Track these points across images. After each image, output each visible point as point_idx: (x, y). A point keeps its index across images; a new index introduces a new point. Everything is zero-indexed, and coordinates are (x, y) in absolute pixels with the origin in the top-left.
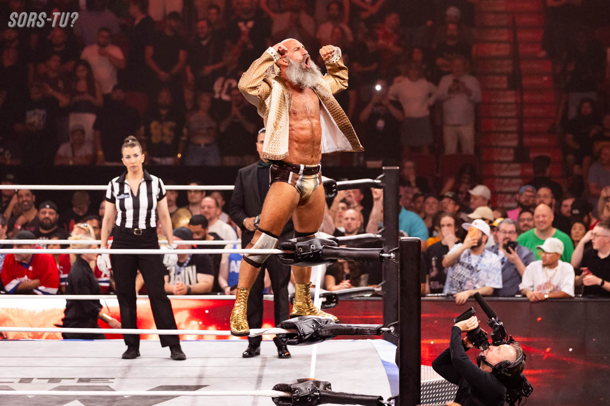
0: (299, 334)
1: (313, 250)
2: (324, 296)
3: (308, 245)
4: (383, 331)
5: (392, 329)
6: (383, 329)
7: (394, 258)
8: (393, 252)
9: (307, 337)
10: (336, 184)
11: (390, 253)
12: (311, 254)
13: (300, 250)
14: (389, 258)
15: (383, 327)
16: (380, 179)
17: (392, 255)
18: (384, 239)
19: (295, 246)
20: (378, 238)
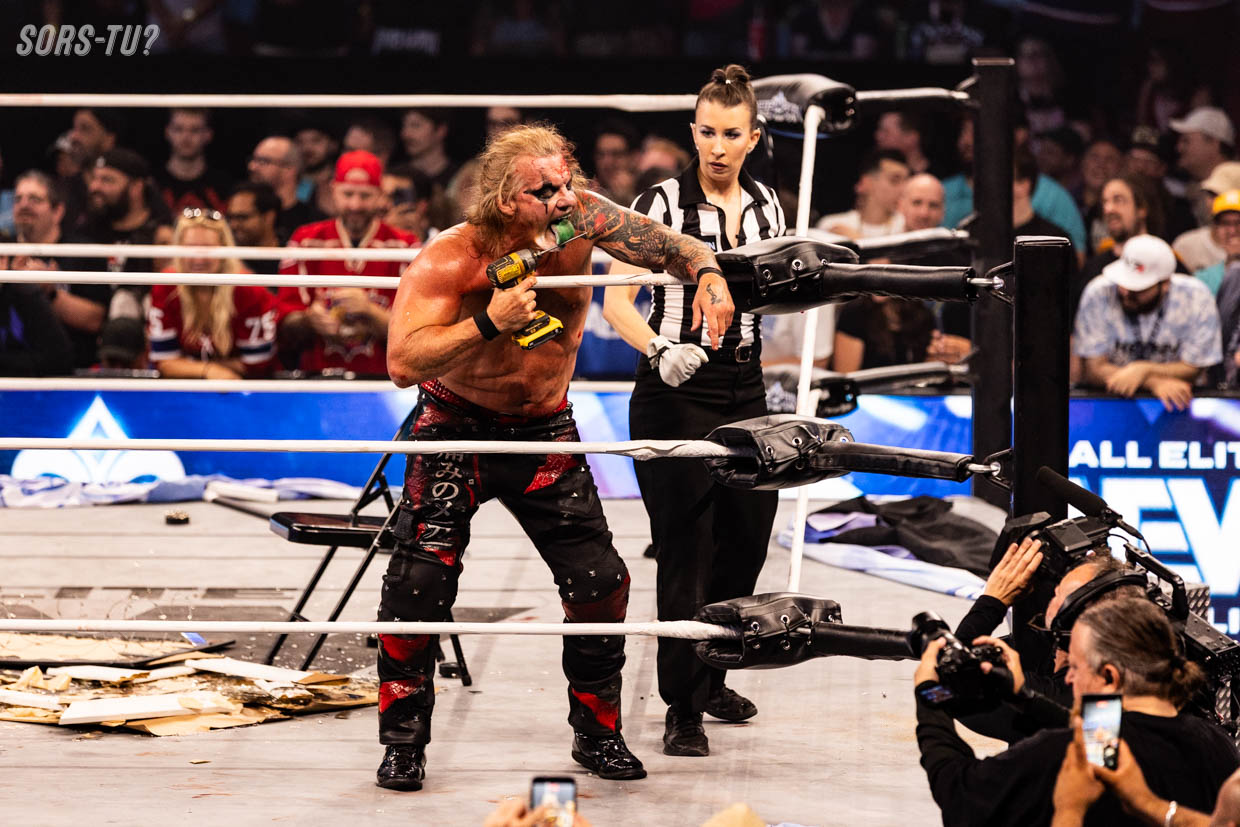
0: (760, 462)
1: (797, 273)
2: (824, 384)
3: (784, 261)
4: (972, 472)
5: (995, 468)
6: (973, 467)
7: (1000, 289)
8: (999, 273)
9: (780, 469)
10: (854, 96)
11: (991, 276)
12: (793, 283)
13: (767, 274)
14: (990, 287)
15: (973, 461)
16: (965, 90)
17: (997, 280)
18: (976, 243)
19: (753, 267)
20: (961, 240)
